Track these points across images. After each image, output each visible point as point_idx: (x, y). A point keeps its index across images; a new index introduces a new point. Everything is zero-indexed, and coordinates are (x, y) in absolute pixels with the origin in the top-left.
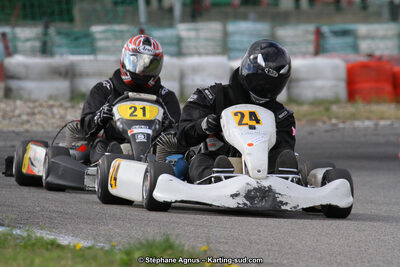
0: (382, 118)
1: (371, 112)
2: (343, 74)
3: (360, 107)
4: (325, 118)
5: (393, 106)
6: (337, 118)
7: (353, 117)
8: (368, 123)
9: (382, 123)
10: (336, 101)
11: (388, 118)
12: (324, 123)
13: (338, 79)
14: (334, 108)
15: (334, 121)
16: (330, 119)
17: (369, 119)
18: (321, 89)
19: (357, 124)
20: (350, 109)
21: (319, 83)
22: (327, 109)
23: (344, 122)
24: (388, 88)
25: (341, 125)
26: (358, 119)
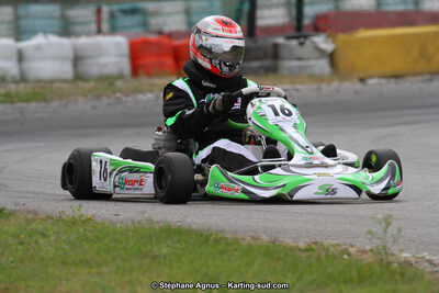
1: (153, 85)
2: (125, 49)
3: (143, 80)
4: (110, 93)
6: (120, 91)
7: (137, 91)
8: (150, 96)
10: (121, 77)
12: (108, 97)
13: (122, 55)
14: (119, 83)
15: (118, 95)
16: (114, 93)
17: (151, 91)
18: (105, 65)
20: (134, 83)
21: (104, 60)
22: (111, 84)
23: (127, 96)
24: (169, 61)
25: (124, 99)
26: (140, 92)
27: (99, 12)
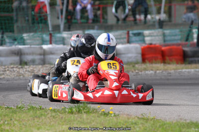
0: (158, 70)
1: (152, 67)
2: (140, 51)
3: (148, 65)
4: (133, 70)
5: (162, 64)
6: (138, 70)
7: (145, 69)
8: (151, 72)
9: (158, 72)
10: (137, 63)
11: (160, 70)
12: (133, 72)
13: (138, 53)
14: (137, 66)
16: (135, 70)
17: (152, 70)
18: (130, 58)
19: (147, 72)
20: (144, 66)
21: (130, 55)
22: (134, 66)
23: (141, 72)
24: (160, 57)
25: (140, 73)
26: (147, 70)
27: (128, 33)
